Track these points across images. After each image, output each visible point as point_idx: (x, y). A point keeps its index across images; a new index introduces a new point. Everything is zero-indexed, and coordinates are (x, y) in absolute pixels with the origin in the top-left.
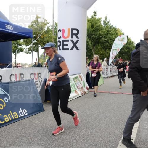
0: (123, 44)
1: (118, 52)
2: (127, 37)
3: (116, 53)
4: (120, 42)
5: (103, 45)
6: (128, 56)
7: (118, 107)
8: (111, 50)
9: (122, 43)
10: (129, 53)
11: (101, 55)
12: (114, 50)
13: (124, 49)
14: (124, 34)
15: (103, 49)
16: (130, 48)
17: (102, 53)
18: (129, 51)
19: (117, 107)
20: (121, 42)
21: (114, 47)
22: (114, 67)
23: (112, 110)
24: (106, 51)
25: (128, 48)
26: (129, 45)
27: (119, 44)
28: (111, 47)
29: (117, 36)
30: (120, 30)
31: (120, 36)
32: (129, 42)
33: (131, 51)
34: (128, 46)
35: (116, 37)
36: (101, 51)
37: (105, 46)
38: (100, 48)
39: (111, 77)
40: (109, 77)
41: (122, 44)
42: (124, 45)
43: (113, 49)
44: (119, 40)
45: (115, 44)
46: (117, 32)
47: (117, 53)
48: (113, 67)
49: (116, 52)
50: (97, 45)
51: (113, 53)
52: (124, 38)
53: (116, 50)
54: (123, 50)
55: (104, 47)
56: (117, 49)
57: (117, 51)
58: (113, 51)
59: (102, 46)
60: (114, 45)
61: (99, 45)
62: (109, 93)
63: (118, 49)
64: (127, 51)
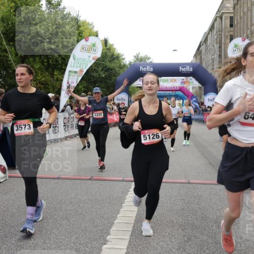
0: (93, 59)
1: (80, 78)
2: (106, 42)
3: (75, 81)
4: (85, 55)
5: (45, 60)
6: (108, 89)
7: (80, 212)
8: (64, 74)
9: (89, 57)
10: (109, 81)
11: (42, 84)
12: (73, 74)
13: (97, 72)
14: (97, 36)
15: (47, 69)
16: (112, 69)
17: (45, 81)
18: (109, 77)
19: (77, 211)
20: (89, 54)
21: (71, 67)
22: (72, 116)
23: (64, 219)
24: (52, 75)
25: (108, 70)
26: (110, 61)
27: (84, 59)
28: (66, 65)
29: (80, 38)
30: (88, 24)
31: (87, 40)
32: (108, 53)
33: (115, 76)
34: (108, 64)
35: (78, 41)
36: (41, 74)
37: (51, 61)
38: (39, 68)
39: (66, 138)
40: (61, 140)
41: (91, 58)
42: (93, 61)
43: (70, 71)
44: (83, 48)
45: (74, 59)
46: (82, 28)
47: (78, 81)
48: (70, 114)
49: (76, 78)
50: (31, 60)
51: (70, 81)
52: (94, 45)
53: (76, 72)
54: (95, 74)
55: (49, 64)
56: (78, 70)
57: (79, 76)
58: (69, 75)
59: (43, 63)
60: (71, 60)
61: (35, 60)
62: (58, 178)
63: (81, 71)
64: (106, 78)
